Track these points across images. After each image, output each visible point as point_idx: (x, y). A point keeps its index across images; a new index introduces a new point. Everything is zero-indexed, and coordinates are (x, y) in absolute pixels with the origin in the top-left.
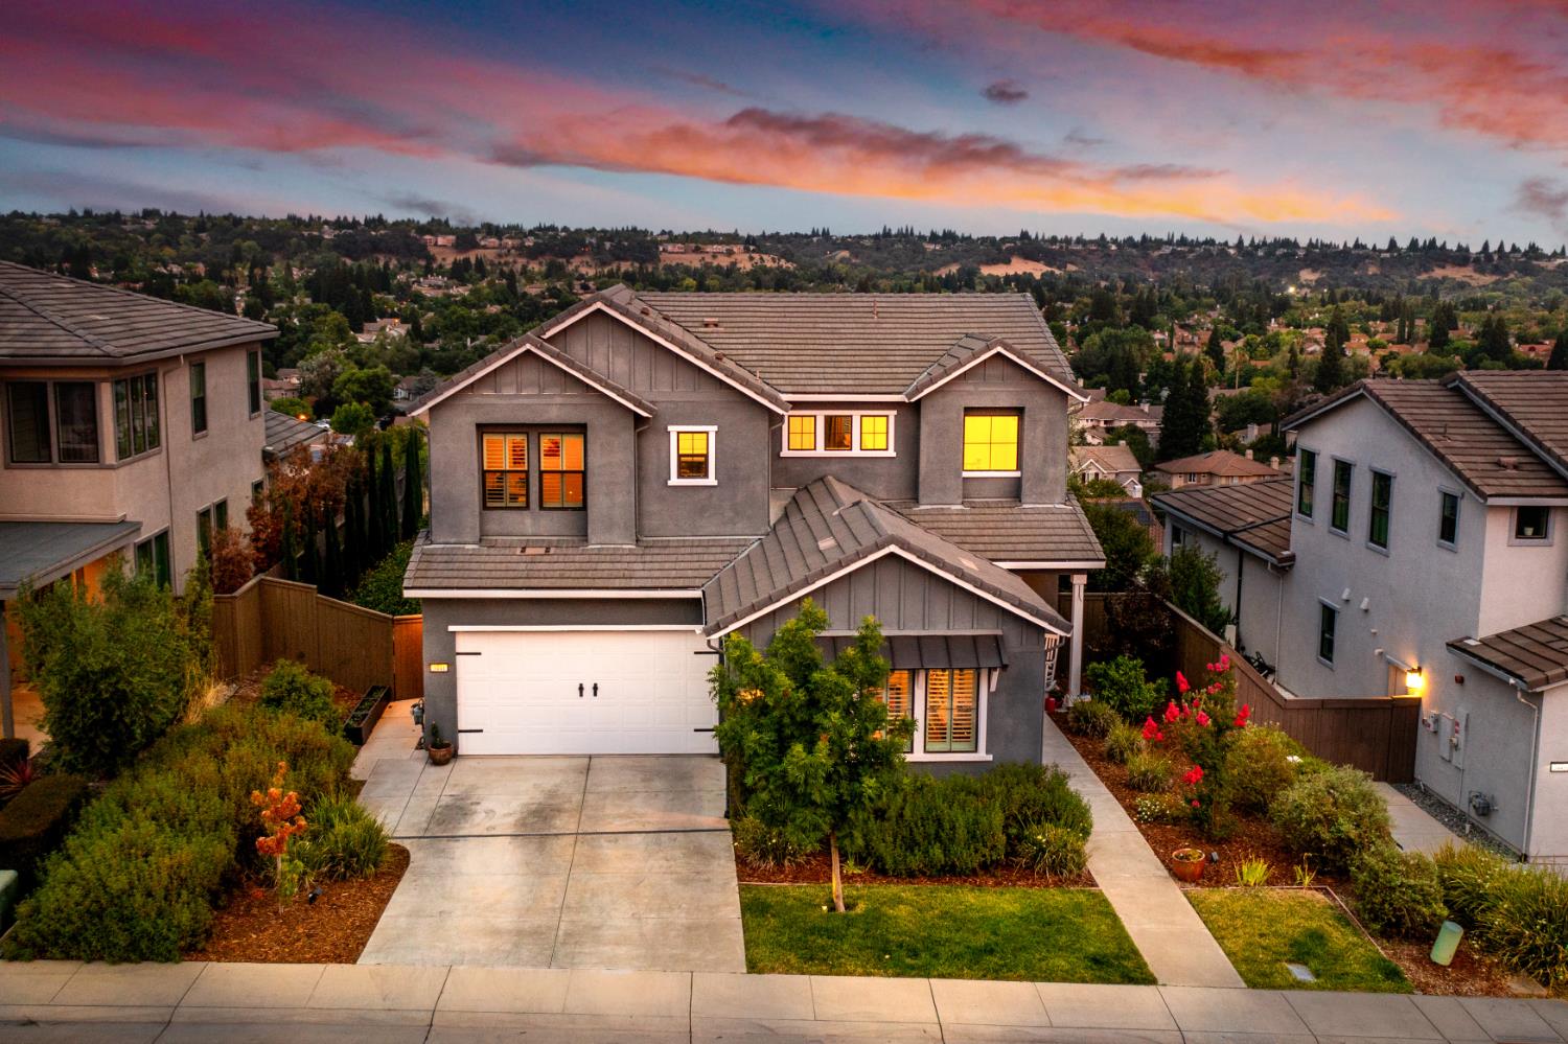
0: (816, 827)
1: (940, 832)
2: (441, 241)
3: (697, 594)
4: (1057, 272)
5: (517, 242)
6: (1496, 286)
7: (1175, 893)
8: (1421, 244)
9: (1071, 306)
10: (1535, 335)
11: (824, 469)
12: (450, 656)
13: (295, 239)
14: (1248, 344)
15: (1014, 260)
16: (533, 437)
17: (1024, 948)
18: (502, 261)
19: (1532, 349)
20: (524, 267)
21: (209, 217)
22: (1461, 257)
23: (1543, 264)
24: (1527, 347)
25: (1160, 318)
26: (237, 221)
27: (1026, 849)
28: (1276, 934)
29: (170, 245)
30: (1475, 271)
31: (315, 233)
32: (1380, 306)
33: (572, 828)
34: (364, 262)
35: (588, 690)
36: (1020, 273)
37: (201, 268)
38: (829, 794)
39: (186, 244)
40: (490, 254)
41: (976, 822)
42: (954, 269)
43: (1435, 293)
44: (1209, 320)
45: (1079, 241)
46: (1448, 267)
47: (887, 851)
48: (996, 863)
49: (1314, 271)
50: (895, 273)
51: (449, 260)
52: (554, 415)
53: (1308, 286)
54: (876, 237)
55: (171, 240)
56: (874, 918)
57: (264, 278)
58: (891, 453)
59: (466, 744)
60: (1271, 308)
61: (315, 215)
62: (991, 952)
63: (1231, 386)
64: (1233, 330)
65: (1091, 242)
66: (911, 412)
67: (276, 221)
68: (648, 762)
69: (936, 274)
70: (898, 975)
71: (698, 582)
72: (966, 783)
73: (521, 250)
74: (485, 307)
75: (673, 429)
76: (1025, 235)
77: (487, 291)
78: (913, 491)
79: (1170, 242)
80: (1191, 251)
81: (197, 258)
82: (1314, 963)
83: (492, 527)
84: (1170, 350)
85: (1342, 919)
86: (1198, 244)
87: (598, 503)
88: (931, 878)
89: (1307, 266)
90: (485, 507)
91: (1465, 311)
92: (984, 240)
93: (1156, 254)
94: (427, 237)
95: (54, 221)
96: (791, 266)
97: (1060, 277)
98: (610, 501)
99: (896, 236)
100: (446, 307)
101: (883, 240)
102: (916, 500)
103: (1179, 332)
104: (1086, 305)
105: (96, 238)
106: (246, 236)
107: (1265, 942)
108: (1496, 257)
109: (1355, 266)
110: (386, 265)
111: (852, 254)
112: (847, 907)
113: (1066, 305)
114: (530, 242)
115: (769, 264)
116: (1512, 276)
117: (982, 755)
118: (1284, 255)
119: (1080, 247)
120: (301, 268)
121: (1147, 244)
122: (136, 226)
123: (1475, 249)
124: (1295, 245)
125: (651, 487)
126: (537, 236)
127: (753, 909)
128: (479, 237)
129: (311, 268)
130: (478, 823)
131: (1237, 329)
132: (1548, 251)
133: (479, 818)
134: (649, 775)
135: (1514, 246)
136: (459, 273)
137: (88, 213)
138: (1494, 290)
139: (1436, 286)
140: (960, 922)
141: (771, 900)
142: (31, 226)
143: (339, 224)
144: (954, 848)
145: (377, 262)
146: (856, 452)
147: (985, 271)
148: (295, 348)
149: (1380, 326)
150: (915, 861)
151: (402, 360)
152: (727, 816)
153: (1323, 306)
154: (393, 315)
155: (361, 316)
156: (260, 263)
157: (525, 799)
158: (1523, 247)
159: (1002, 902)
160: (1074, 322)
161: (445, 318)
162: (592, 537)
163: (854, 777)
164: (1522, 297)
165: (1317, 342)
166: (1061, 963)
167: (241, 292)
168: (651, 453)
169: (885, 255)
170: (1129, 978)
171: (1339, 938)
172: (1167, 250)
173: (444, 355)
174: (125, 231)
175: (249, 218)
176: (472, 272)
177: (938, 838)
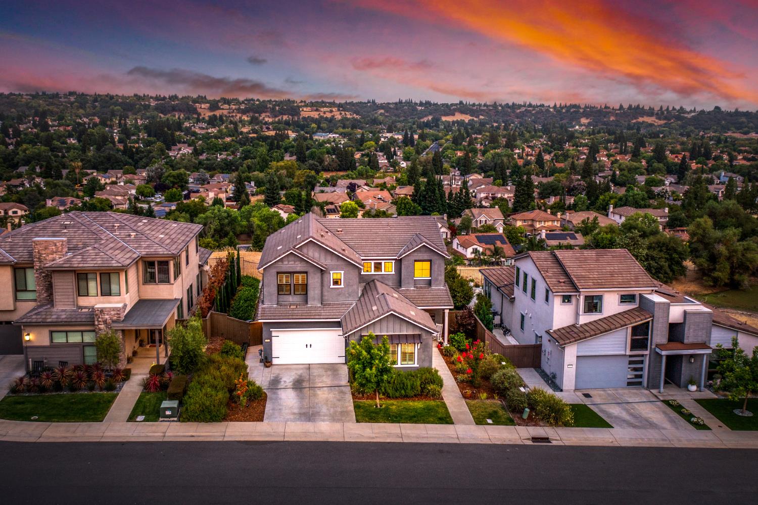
0: (372, 387)
1: (404, 387)
2: (203, 106)
3: (339, 320)
4: (475, 119)
5: (237, 107)
6: (665, 125)
7: (464, 401)
8: (633, 107)
9: (480, 136)
10: (678, 150)
11: (374, 277)
12: (270, 338)
13: (138, 106)
14: (555, 155)
15: (457, 114)
16: (292, 275)
17: (423, 416)
18: (231, 115)
19: (676, 157)
20: (240, 118)
21: (99, 95)
22: (651, 112)
23: (686, 115)
24: (674, 155)
25: (518, 142)
26: (112, 97)
27: (426, 391)
28: (486, 412)
29: (82, 108)
30: (656, 119)
31: (147, 103)
32: (613, 136)
33: (308, 386)
34: (169, 116)
35: (309, 346)
36: (459, 120)
37: (97, 120)
38: (375, 380)
39: (89, 107)
40: (225, 112)
41: (413, 384)
42: (430, 118)
43: (638, 129)
44: (540, 143)
45: (485, 105)
46: (645, 117)
47: (390, 391)
48: (418, 395)
49: (587, 118)
50: (404, 120)
51: (207, 114)
52: (298, 269)
53: (585, 125)
54: (396, 104)
55: (82, 106)
56: (387, 409)
57: (125, 124)
58: (393, 273)
59: (275, 361)
60: (567, 137)
61: (146, 94)
62: (415, 417)
63: (546, 176)
64: (549, 149)
65: (490, 106)
66: (399, 262)
67: (129, 97)
68: (326, 366)
69: (422, 120)
70: (392, 423)
71: (339, 316)
72: (411, 374)
73: (239, 110)
74: (224, 138)
75: (331, 272)
76: (461, 103)
77: (225, 130)
78: (399, 283)
79: (524, 106)
80: (533, 110)
81: (94, 115)
82: (493, 419)
83: (280, 300)
84: (522, 158)
85: (503, 408)
86: (537, 106)
87: (311, 293)
88: (401, 398)
89: (584, 117)
90: (278, 294)
91: (650, 138)
92: (443, 105)
93: (518, 111)
94: (197, 104)
95: (29, 97)
96: (358, 117)
97: (476, 122)
98: (314, 292)
99: (404, 103)
100: (208, 139)
101: (399, 105)
102: (400, 286)
103: (527, 150)
104: (487, 136)
105: (47, 105)
106: (116, 104)
107: (483, 414)
108: (665, 113)
109: (605, 117)
110: (179, 118)
111: (385, 111)
112: (381, 406)
113: (478, 136)
114: (243, 107)
115: (349, 116)
116: (672, 121)
117: (416, 365)
118: (574, 111)
119: (485, 108)
120: (141, 120)
121: (514, 106)
122: (66, 100)
123: (657, 109)
124: (579, 107)
125: (325, 288)
126: (246, 104)
127: (357, 407)
128: (220, 104)
129: (146, 119)
130: (282, 385)
131: (551, 148)
132: (688, 109)
133: (282, 383)
134: (327, 370)
135: (673, 107)
136: (212, 122)
137: (44, 93)
138: (664, 127)
139: (639, 126)
140: (407, 409)
141: (361, 405)
142: (19, 99)
143: (157, 98)
144: (407, 391)
145: (175, 116)
146: (383, 273)
147: (444, 119)
148: (143, 160)
149: (614, 146)
150: (397, 394)
151: (190, 165)
152: (349, 382)
153: (589, 136)
154: (184, 142)
155: (171, 143)
156: (124, 117)
157: (294, 377)
158: (678, 108)
159: (419, 404)
160: (481, 144)
161: (207, 144)
162: (309, 303)
163: (382, 375)
164: (676, 130)
165: (585, 154)
166: (432, 419)
167: (115, 131)
168: (325, 279)
169: (400, 111)
170: (447, 423)
171: (501, 412)
172: (523, 109)
173: (208, 162)
174: (61, 102)
175: (117, 95)
176: (218, 121)
177: (403, 388)
